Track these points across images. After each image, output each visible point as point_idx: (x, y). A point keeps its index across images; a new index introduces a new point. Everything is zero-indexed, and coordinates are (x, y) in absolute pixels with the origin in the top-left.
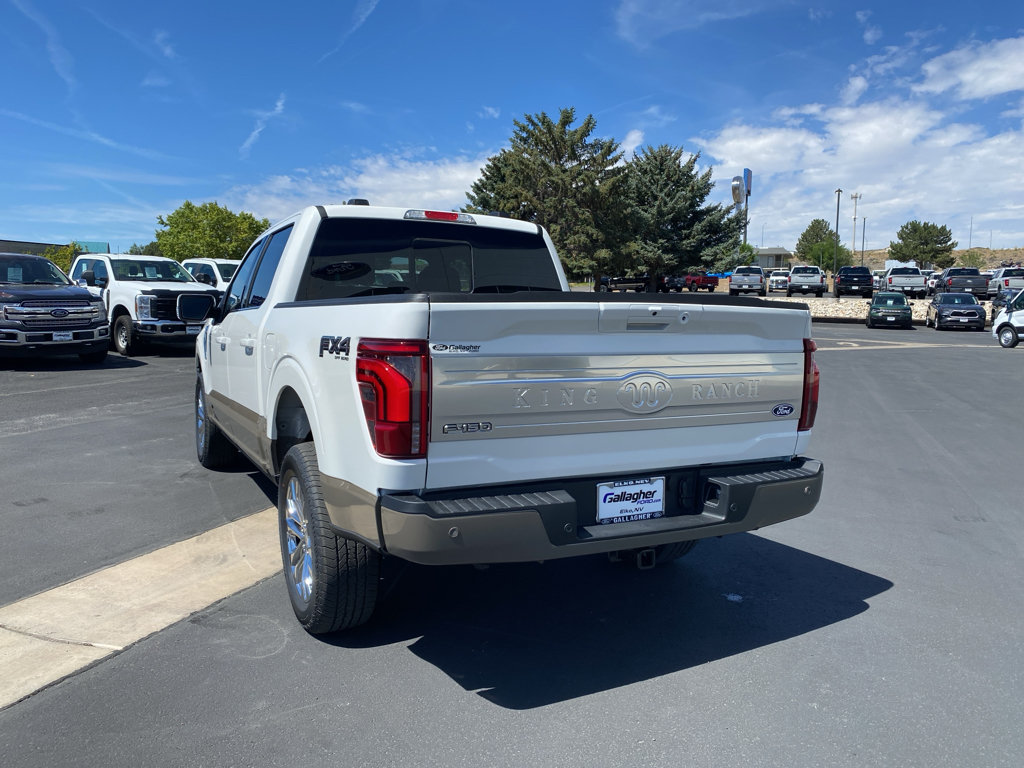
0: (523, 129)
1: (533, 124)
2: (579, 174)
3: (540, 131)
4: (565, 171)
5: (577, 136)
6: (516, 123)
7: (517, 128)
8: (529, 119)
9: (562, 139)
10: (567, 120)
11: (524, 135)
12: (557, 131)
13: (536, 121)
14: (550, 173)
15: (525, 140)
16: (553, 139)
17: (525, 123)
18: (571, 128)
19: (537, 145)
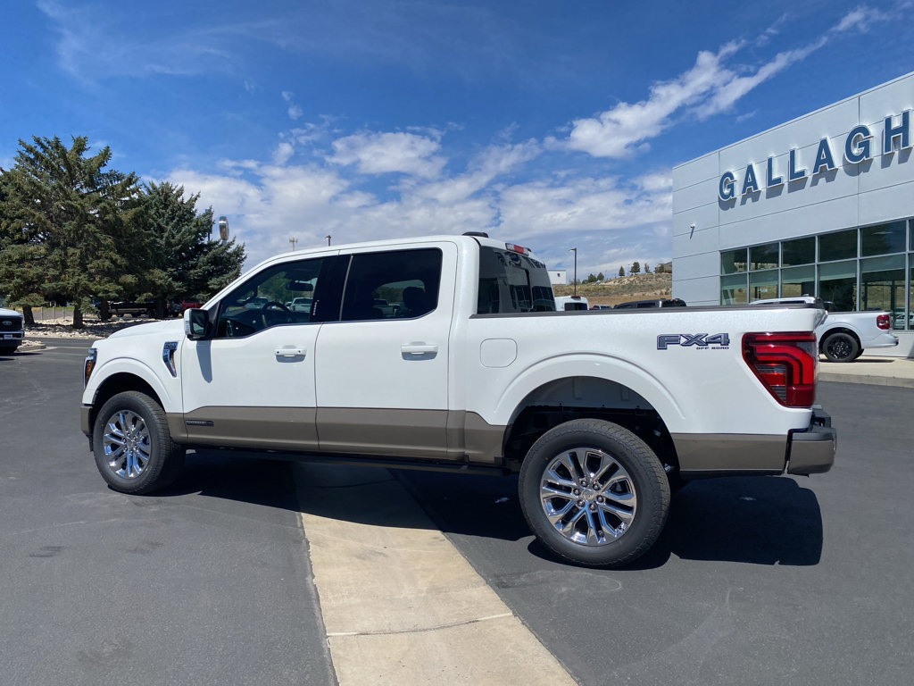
0: (30, 150)
1: (43, 146)
2: (99, 201)
3: (51, 155)
4: (82, 197)
5: (95, 165)
6: (21, 143)
7: (22, 149)
8: (38, 141)
9: (79, 166)
10: (80, 147)
11: (32, 156)
12: (71, 156)
13: (45, 143)
14: (67, 197)
15: (32, 162)
16: (67, 165)
17: (32, 143)
18: (86, 156)
19: (47, 168)
